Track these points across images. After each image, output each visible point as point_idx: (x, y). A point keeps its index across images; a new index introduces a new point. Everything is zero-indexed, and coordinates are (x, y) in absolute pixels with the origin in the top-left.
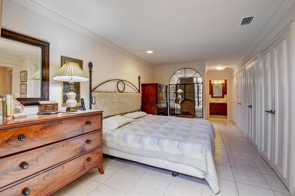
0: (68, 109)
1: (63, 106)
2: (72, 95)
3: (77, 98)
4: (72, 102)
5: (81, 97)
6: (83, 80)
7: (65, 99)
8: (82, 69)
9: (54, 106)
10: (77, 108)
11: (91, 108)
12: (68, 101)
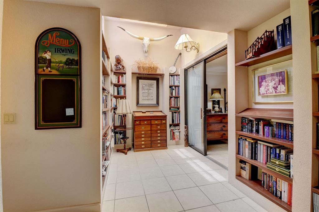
0: (215, 112)
1: (212, 111)
2: (217, 106)
3: (219, 107)
4: (217, 109)
5: (221, 107)
6: (222, 100)
7: (214, 108)
8: (221, 94)
9: (210, 111)
10: (219, 112)
11: (225, 112)
12: (215, 109)
